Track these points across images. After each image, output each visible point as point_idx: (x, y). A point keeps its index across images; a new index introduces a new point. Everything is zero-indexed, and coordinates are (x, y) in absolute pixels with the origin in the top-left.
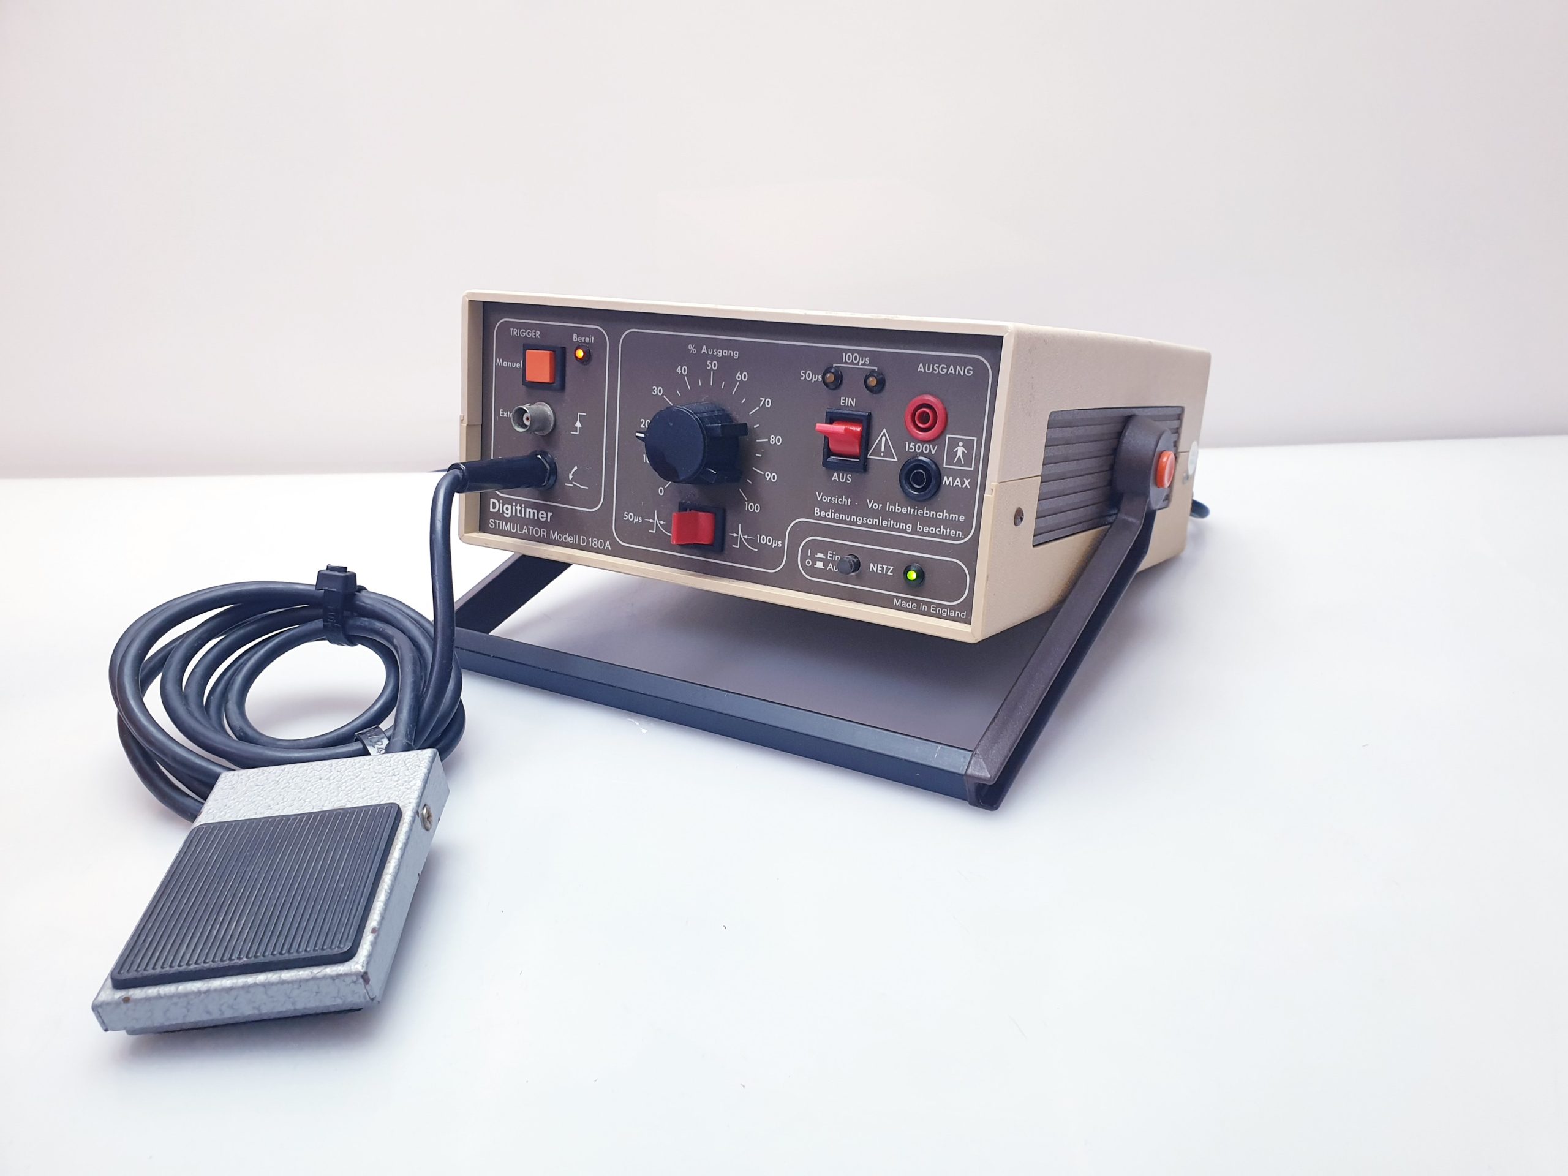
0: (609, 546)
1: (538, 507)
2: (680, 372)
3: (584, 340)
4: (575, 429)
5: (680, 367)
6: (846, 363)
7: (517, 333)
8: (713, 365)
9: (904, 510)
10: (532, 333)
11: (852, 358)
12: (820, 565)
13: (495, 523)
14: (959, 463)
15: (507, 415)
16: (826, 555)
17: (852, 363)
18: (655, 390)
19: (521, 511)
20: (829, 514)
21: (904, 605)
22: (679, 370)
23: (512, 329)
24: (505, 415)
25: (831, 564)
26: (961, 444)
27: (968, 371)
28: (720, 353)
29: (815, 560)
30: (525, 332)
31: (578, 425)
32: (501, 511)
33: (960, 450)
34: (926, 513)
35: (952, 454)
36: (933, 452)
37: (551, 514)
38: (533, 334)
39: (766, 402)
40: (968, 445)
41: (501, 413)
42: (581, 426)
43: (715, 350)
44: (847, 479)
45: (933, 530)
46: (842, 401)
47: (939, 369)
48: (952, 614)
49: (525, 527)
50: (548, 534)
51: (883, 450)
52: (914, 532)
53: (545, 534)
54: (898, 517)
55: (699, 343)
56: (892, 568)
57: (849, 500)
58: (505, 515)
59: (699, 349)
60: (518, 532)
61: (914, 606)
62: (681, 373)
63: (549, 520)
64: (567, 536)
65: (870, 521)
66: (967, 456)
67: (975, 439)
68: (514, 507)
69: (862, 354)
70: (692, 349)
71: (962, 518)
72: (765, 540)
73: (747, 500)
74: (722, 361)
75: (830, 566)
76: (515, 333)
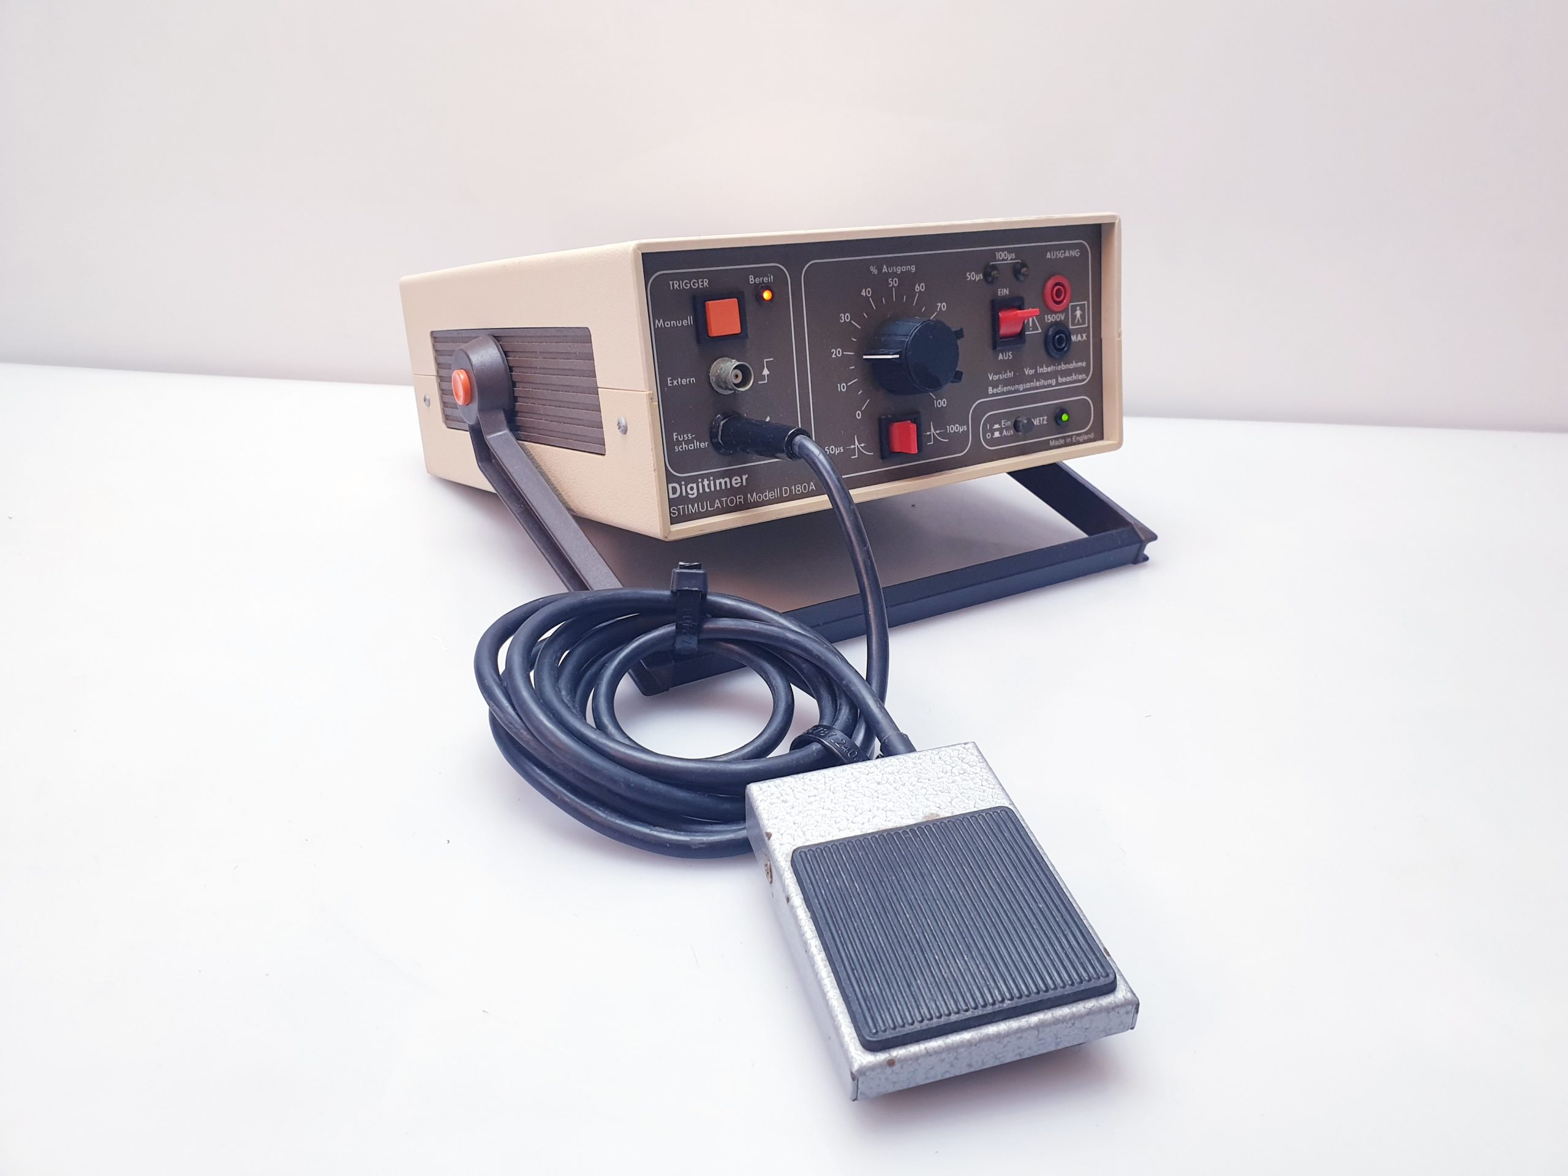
0: (814, 487)
1: (729, 474)
2: (864, 294)
3: (763, 280)
4: (763, 378)
5: (864, 290)
6: (999, 260)
7: (679, 286)
8: (893, 283)
9: (1049, 369)
10: (698, 282)
11: (1003, 255)
12: (997, 434)
13: (678, 510)
14: (1079, 324)
15: (678, 382)
16: (1000, 425)
17: (1003, 260)
18: (843, 318)
19: (709, 486)
20: (1000, 389)
21: (1057, 443)
22: (863, 293)
23: (671, 283)
24: (675, 383)
25: (1005, 431)
26: (1078, 308)
27: (1075, 253)
28: (899, 270)
29: (992, 432)
30: (690, 283)
31: (766, 372)
32: (684, 494)
33: (1078, 313)
34: (1063, 367)
35: (1074, 317)
36: (1063, 318)
37: (747, 476)
38: (700, 283)
39: (942, 306)
40: (1082, 308)
41: (669, 382)
42: (768, 373)
43: (894, 268)
44: (1009, 356)
45: (1069, 379)
46: (999, 292)
47: (1060, 255)
48: (1086, 437)
49: (717, 501)
50: (746, 499)
51: (1031, 325)
52: (1058, 384)
53: (742, 500)
54: (1046, 376)
55: (879, 264)
56: (1046, 418)
57: (1012, 373)
58: (690, 496)
59: (880, 269)
60: (709, 509)
61: (1062, 442)
62: (866, 295)
63: (744, 484)
64: (767, 494)
65: (1028, 385)
66: (1082, 316)
67: (1086, 302)
68: (700, 484)
69: (1010, 251)
70: (874, 270)
71: (1084, 364)
72: (954, 428)
73: (934, 397)
74: (901, 277)
75: (1005, 433)
76: (676, 286)
